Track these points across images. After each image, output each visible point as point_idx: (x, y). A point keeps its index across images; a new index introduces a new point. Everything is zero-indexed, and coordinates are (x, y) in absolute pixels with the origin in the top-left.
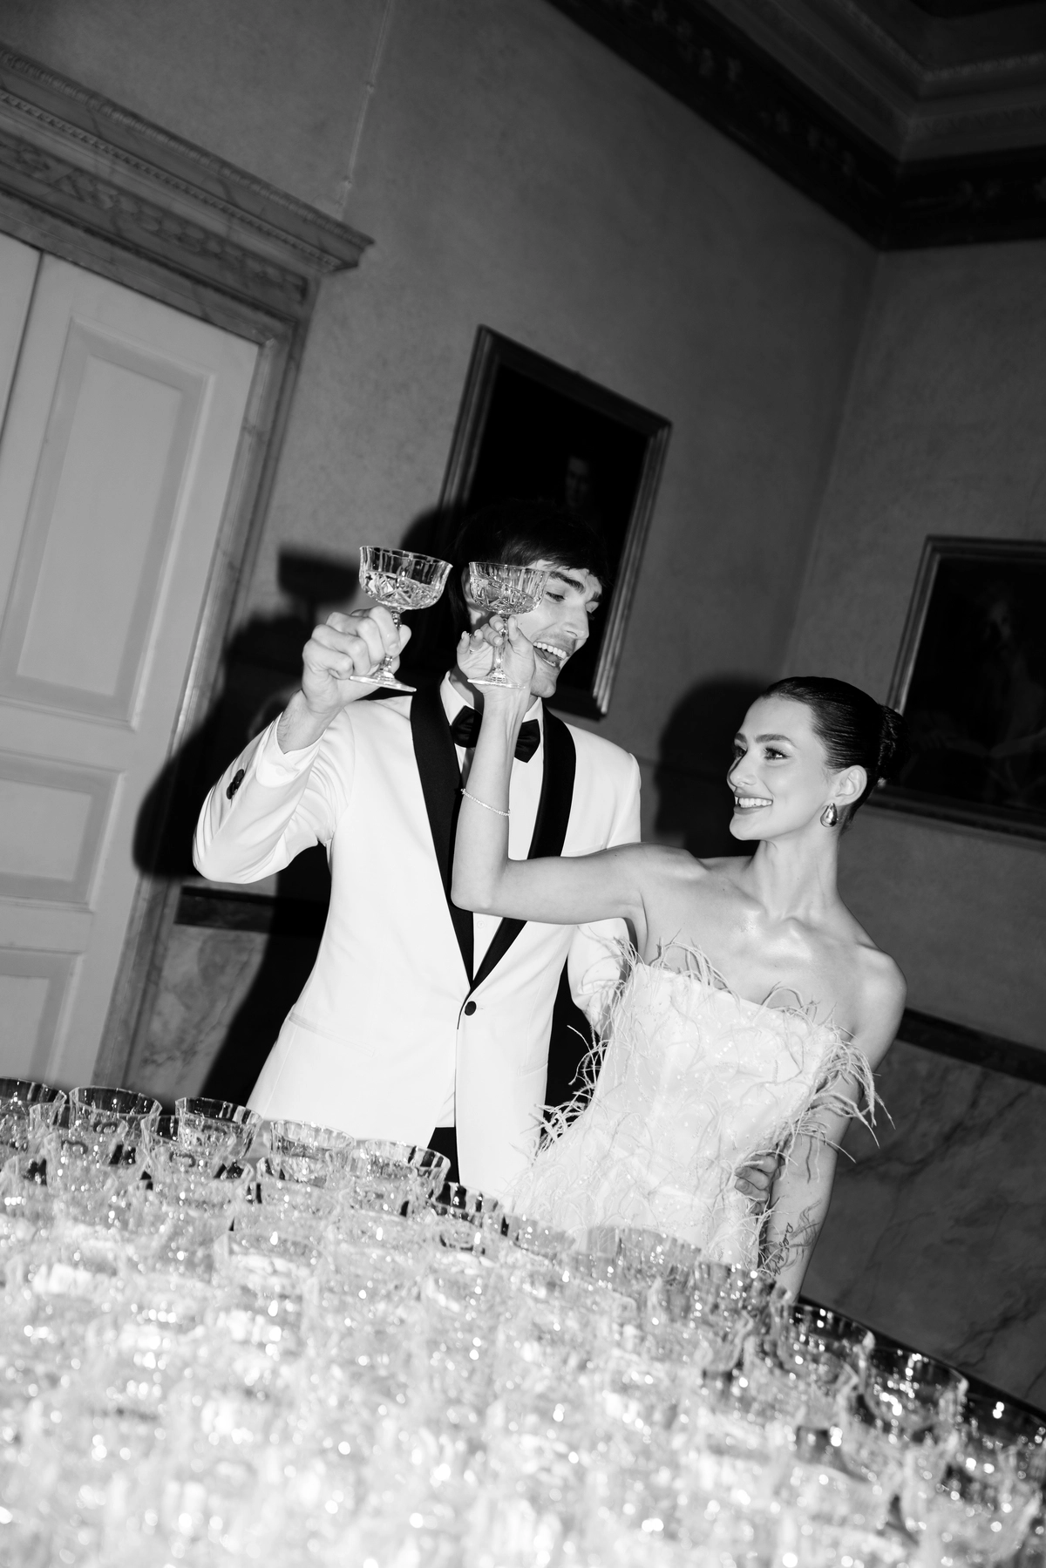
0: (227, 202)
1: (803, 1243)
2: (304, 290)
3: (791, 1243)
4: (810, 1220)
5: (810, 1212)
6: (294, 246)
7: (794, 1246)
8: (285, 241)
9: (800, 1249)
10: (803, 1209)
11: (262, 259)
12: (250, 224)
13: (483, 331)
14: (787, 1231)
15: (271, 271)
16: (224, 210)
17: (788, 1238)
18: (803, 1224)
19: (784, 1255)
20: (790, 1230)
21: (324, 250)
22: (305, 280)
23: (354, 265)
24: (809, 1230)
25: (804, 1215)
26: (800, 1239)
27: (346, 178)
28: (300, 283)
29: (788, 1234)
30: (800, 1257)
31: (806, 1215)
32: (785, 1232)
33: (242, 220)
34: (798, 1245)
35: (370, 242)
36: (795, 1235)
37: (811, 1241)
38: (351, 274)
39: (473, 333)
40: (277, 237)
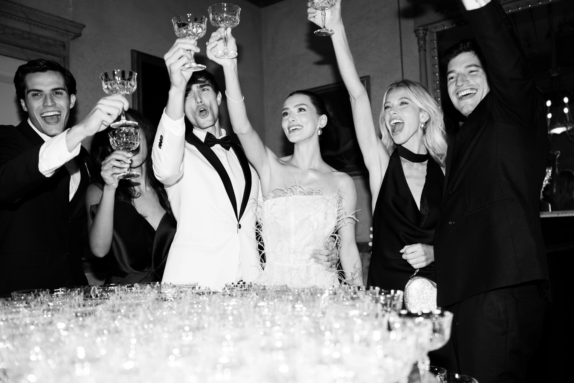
0: (27, 19)
1: (358, 276)
2: (64, 46)
3: (355, 278)
4: (357, 268)
5: (356, 265)
6: (56, 31)
7: (356, 278)
8: (53, 30)
9: (358, 278)
10: (353, 266)
11: (46, 38)
12: (38, 26)
13: (133, 51)
14: (352, 275)
15: (50, 41)
16: (27, 22)
17: (353, 277)
18: (355, 270)
19: (354, 283)
20: (352, 274)
21: (68, 31)
22: (63, 43)
23: (80, 35)
24: (358, 271)
25: (354, 267)
26: (357, 275)
27: (70, 7)
28: (62, 44)
29: (353, 276)
30: (360, 281)
31: (355, 267)
32: (351, 276)
33: (34, 25)
34: (357, 277)
35: (84, 26)
36: (354, 275)
37: (360, 274)
38: (80, 38)
39: (130, 52)
40: (49, 29)
